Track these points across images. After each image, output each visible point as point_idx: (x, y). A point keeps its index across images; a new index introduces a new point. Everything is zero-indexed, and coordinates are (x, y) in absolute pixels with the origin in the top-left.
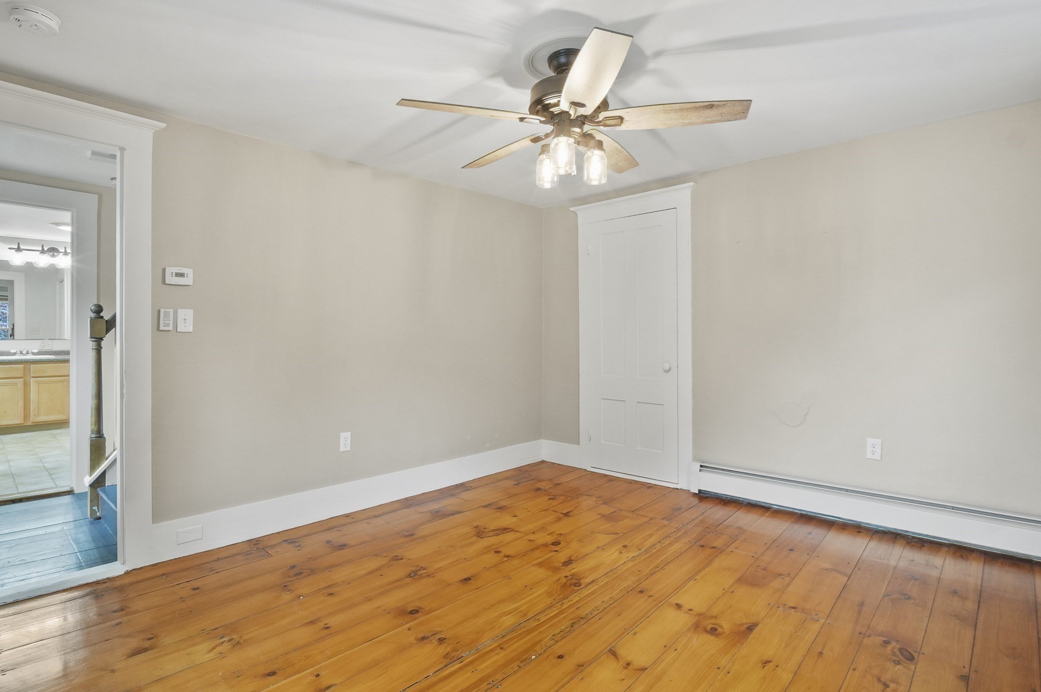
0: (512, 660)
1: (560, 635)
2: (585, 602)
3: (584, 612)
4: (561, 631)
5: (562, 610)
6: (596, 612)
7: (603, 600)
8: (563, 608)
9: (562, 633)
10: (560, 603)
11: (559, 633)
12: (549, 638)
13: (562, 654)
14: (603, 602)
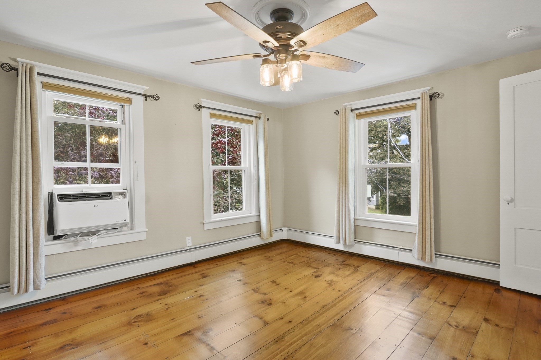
0: (312, 320)
1: (290, 332)
2: (273, 354)
3: (274, 347)
4: (290, 334)
5: (289, 347)
6: (267, 346)
7: (261, 355)
8: (288, 349)
9: (289, 333)
10: (290, 354)
11: (291, 333)
12: (296, 330)
13: (290, 323)
14: (261, 354)
